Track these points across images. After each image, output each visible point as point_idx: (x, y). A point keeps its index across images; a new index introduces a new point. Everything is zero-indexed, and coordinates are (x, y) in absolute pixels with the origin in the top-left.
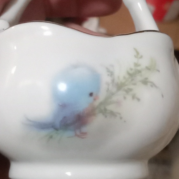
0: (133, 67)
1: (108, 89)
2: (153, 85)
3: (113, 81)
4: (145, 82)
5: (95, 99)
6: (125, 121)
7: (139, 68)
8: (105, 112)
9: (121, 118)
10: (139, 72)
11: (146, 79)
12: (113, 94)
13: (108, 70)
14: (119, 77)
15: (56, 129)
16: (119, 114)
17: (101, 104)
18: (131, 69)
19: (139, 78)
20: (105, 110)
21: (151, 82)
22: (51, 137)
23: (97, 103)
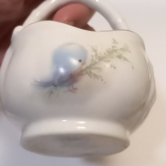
0: (111, 48)
1: (93, 59)
2: (125, 59)
3: (96, 55)
4: (120, 57)
5: (83, 64)
6: (105, 83)
7: (115, 49)
8: (90, 74)
9: (102, 80)
10: (116, 51)
11: (121, 55)
12: (96, 63)
13: (93, 48)
14: (100, 53)
15: (56, 86)
16: (101, 77)
17: (87, 68)
18: (110, 49)
19: (115, 54)
20: (90, 72)
21: (124, 57)
22: (52, 93)
23: (84, 67)
